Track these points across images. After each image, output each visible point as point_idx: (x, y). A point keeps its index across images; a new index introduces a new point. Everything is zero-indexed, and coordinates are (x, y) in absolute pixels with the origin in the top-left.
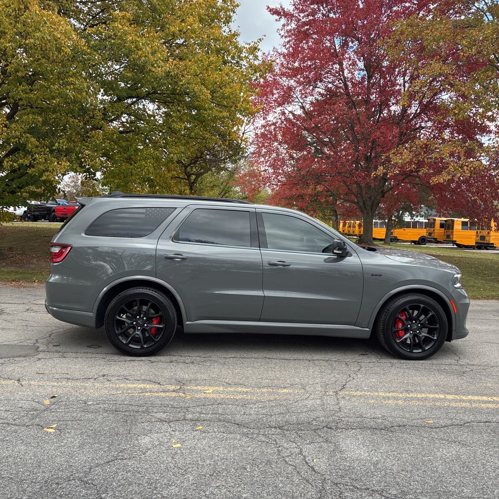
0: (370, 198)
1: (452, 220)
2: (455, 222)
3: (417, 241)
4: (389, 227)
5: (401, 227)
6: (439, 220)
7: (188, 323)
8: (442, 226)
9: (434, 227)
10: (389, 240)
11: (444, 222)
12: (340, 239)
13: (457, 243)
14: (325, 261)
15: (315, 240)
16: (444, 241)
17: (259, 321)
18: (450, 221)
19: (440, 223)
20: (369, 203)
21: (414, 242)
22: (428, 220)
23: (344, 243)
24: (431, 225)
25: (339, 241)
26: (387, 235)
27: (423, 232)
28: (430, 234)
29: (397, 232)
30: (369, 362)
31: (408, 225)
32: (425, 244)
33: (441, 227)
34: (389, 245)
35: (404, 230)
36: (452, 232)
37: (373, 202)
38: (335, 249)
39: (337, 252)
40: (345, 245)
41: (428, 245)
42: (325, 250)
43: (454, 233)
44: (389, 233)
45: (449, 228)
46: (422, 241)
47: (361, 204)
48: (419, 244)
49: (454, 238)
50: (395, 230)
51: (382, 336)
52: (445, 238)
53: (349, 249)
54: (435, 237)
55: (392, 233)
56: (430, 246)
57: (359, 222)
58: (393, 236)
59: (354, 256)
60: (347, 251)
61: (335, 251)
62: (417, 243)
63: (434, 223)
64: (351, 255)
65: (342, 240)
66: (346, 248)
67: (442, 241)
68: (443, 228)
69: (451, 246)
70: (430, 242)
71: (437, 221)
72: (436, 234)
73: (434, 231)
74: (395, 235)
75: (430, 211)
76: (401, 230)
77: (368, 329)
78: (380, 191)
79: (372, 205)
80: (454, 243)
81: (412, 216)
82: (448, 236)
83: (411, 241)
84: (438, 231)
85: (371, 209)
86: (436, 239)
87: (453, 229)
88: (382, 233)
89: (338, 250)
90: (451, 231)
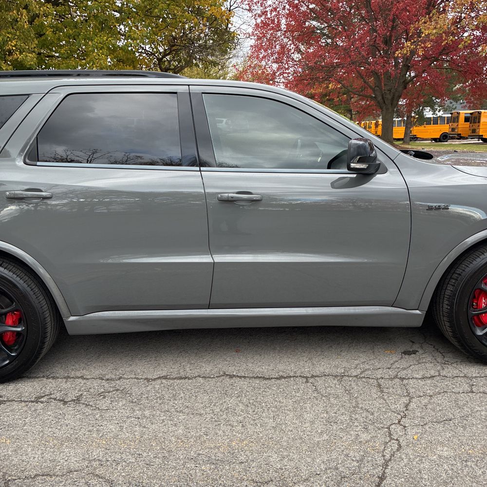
0: (390, 90)
1: (478, 112)
2: (482, 114)
3: (438, 138)
4: (408, 125)
5: (421, 124)
6: (464, 113)
7: (72, 318)
8: (467, 119)
9: (458, 122)
10: (408, 139)
11: (469, 115)
12: (362, 138)
13: (484, 137)
14: (334, 185)
15: (317, 143)
16: (469, 136)
17: (209, 307)
18: (477, 113)
19: (465, 117)
20: (389, 97)
21: (435, 140)
22: (451, 114)
23: (371, 145)
24: (454, 119)
25: (361, 143)
26: (406, 134)
27: (446, 128)
28: (453, 130)
29: (416, 130)
30: (423, 378)
31: (428, 121)
32: (446, 142)
33: (465, 121)
34: (409, 144)
35: (425, 127)
36: (479, 126)
37: (394, 95)
38: (351, 159)
39: (358, 166)
40: (372, 149)
41: (450, 142)
42: (332, 164)
43: (481, 127)
44: (409, 132)
45: (475, 122)
46: (444, 137)
47: (380, 98)
48: (440, 141)
49: (480, 132)
50: (415, 128)
51: (447, 324)
52: (470, 133)
53: (381, 158)
54: (459, 133)
55: (411, 131)
56: (453, 143)
57: (375, 122)
58: (413, 134)
59: (391, 173)
60: (378, 162)
61: (353, 165)
62: (438, 140)
63: (458, 117)
64: (385, 171)
65: (366, 140)
66: (375, 158)
67: (467, 136)
68: (469, 122)
69: (476, 141)
70: (453, 138)
71: (461, 114)
72: (460, 129)
73: (457, 126)
74: (414, 133)
75: (454, 103)
76: (422, 128)
77: (418, 312)
78: (402, 81)
79: (393, 98)
80: (480, 137)
81: (434, 111)
82: (474, 131)
83: (432, 139)
84: (463, 126)
85: (392, 104)
86: (460, 134)
87: (479, 122)
88: (400, 132)
89: (359, 162)
90: (477, 124)
